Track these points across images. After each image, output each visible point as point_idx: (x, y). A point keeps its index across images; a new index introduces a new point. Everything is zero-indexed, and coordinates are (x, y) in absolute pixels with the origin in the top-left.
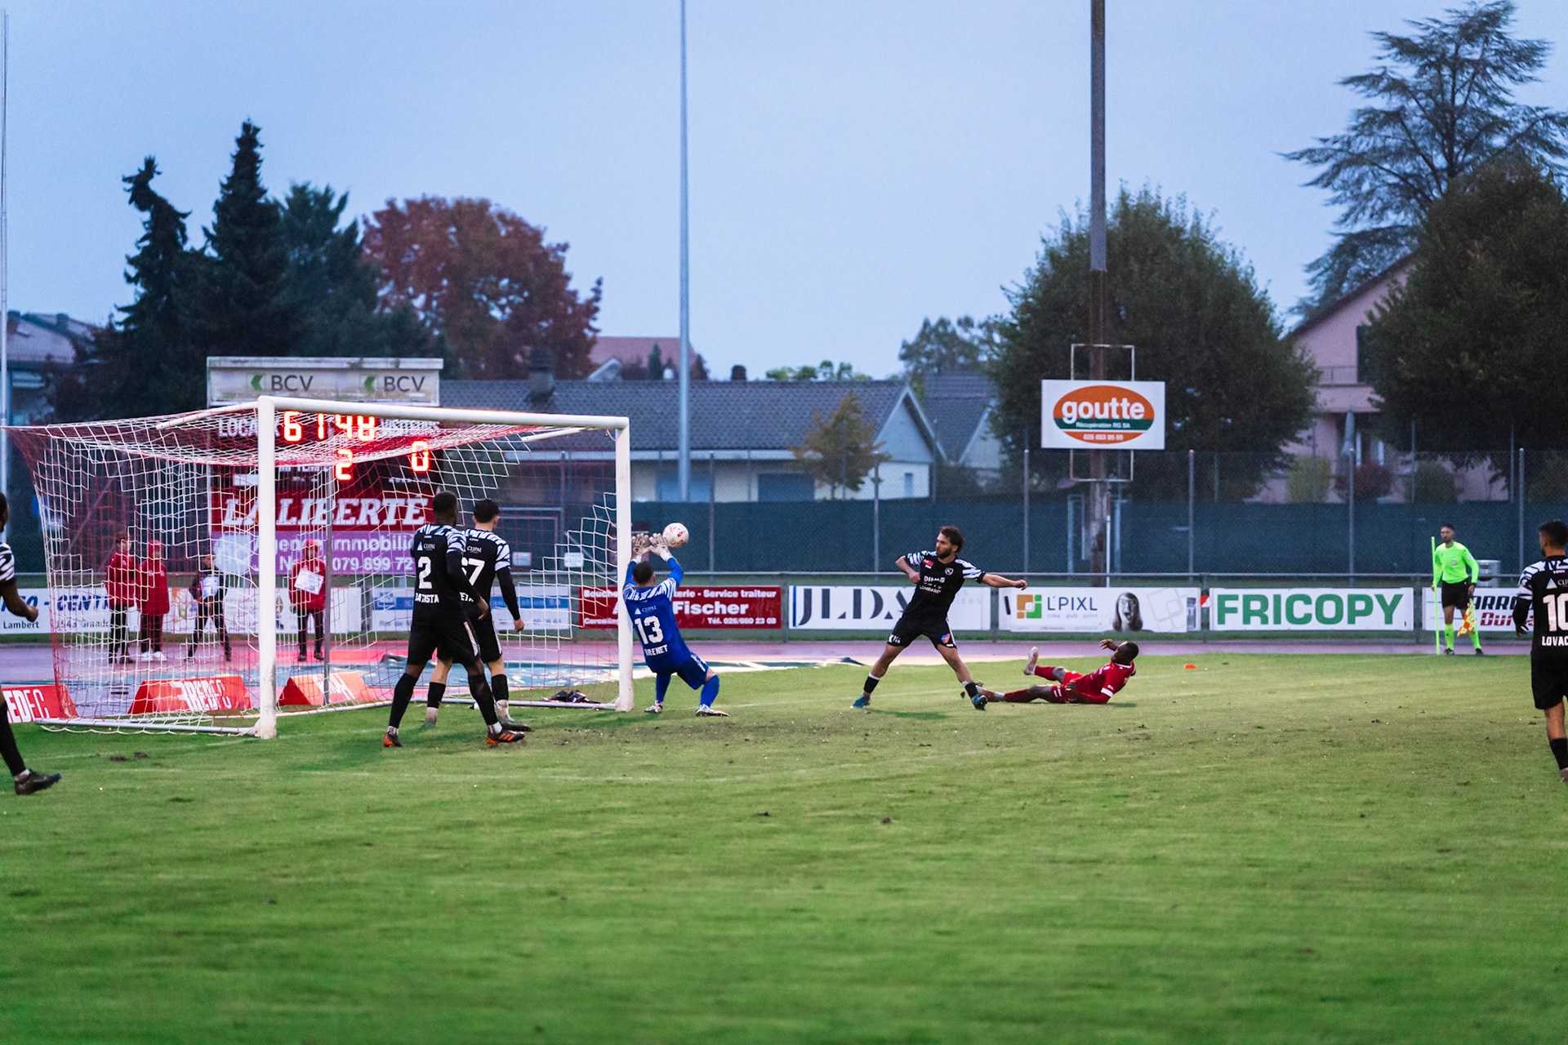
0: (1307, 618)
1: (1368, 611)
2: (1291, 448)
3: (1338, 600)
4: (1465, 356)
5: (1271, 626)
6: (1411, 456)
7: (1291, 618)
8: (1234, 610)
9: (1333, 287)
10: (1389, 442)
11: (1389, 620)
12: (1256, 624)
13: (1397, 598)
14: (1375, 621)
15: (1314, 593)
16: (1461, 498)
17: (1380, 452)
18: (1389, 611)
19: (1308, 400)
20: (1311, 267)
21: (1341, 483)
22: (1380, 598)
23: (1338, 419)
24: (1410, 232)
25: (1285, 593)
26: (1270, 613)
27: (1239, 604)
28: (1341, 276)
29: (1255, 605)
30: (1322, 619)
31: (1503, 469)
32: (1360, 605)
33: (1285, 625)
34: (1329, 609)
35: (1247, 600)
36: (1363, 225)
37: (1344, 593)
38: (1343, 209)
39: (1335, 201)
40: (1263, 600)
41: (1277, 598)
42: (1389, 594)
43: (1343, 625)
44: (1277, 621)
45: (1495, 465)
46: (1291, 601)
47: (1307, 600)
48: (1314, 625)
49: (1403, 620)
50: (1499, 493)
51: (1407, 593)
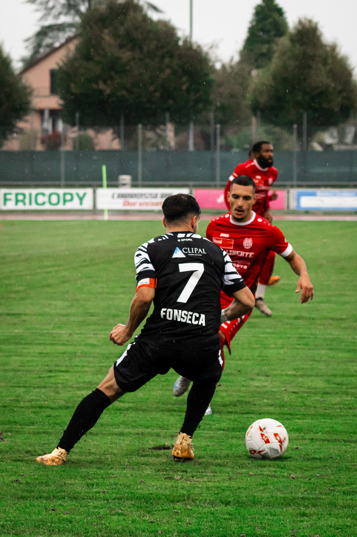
0: (44, 203)
1: (72, 199)
2: (21, 125)
3: (58, 195)
4: (101, 83)
5: (28, 207)
6: (76, 129)
7: (37, 203)
8: (10, 200)
9: (36, 51)
10: (65, 122)
11: (81, 203)
12: (21, 206)
13: (85, 194)
14: (74, 205)
15: (48, 191)
16: (97, 148)
17: (61, 126)
18: (81, 199)
19: (28, 103)
20: (27, 40)
21: (43, 141)
22: (78, 194)
23: (41, 112)
24: (71, 25)
25: (34, 191)
26: (27, 201)
27: (13, 197)
28: (39, 46)
29: (20, 197)
30: (50, 203)
31: (117, 134)
32: (68, 197)
33: (34, 207)
34: (54, 199)
35: (17, 195)
36: (50, 21)
37: (61, 191)
38: (40, 14)
39: (37, 10)
40: (24, 195)
41: (30, 195)
42: (81, 191)
43: (61, 207)
44: (30, 203)
45: (114, 133)
46: (37, 195)
47: (43, 194)
48: (47, 207)
49: (87, 204)
50: (116, 145)
51: (89, 191)
